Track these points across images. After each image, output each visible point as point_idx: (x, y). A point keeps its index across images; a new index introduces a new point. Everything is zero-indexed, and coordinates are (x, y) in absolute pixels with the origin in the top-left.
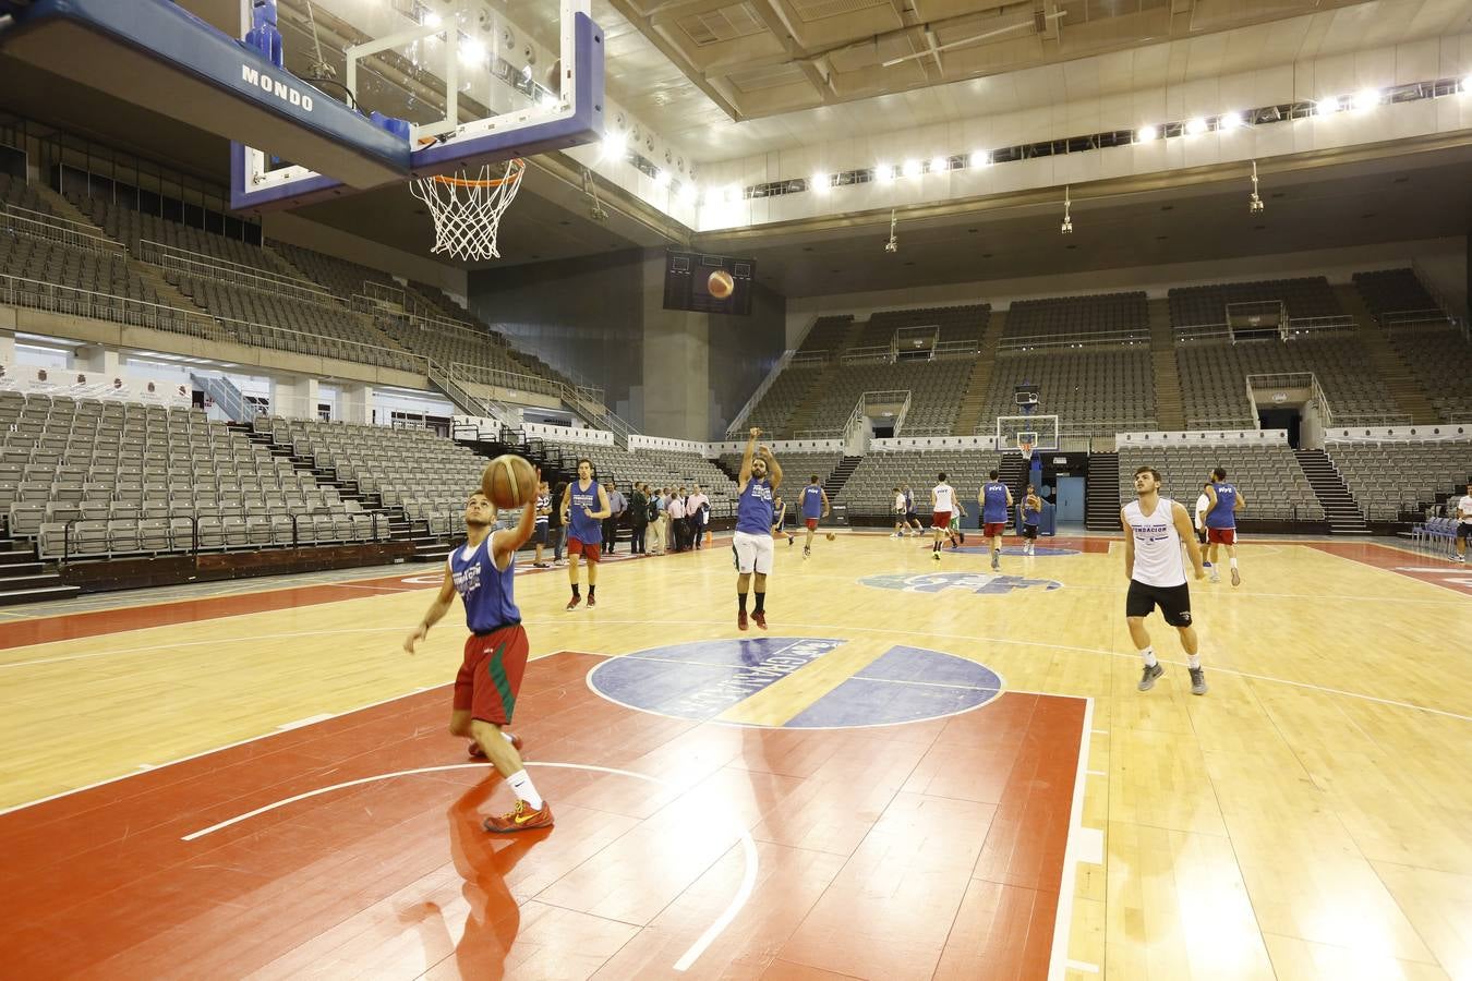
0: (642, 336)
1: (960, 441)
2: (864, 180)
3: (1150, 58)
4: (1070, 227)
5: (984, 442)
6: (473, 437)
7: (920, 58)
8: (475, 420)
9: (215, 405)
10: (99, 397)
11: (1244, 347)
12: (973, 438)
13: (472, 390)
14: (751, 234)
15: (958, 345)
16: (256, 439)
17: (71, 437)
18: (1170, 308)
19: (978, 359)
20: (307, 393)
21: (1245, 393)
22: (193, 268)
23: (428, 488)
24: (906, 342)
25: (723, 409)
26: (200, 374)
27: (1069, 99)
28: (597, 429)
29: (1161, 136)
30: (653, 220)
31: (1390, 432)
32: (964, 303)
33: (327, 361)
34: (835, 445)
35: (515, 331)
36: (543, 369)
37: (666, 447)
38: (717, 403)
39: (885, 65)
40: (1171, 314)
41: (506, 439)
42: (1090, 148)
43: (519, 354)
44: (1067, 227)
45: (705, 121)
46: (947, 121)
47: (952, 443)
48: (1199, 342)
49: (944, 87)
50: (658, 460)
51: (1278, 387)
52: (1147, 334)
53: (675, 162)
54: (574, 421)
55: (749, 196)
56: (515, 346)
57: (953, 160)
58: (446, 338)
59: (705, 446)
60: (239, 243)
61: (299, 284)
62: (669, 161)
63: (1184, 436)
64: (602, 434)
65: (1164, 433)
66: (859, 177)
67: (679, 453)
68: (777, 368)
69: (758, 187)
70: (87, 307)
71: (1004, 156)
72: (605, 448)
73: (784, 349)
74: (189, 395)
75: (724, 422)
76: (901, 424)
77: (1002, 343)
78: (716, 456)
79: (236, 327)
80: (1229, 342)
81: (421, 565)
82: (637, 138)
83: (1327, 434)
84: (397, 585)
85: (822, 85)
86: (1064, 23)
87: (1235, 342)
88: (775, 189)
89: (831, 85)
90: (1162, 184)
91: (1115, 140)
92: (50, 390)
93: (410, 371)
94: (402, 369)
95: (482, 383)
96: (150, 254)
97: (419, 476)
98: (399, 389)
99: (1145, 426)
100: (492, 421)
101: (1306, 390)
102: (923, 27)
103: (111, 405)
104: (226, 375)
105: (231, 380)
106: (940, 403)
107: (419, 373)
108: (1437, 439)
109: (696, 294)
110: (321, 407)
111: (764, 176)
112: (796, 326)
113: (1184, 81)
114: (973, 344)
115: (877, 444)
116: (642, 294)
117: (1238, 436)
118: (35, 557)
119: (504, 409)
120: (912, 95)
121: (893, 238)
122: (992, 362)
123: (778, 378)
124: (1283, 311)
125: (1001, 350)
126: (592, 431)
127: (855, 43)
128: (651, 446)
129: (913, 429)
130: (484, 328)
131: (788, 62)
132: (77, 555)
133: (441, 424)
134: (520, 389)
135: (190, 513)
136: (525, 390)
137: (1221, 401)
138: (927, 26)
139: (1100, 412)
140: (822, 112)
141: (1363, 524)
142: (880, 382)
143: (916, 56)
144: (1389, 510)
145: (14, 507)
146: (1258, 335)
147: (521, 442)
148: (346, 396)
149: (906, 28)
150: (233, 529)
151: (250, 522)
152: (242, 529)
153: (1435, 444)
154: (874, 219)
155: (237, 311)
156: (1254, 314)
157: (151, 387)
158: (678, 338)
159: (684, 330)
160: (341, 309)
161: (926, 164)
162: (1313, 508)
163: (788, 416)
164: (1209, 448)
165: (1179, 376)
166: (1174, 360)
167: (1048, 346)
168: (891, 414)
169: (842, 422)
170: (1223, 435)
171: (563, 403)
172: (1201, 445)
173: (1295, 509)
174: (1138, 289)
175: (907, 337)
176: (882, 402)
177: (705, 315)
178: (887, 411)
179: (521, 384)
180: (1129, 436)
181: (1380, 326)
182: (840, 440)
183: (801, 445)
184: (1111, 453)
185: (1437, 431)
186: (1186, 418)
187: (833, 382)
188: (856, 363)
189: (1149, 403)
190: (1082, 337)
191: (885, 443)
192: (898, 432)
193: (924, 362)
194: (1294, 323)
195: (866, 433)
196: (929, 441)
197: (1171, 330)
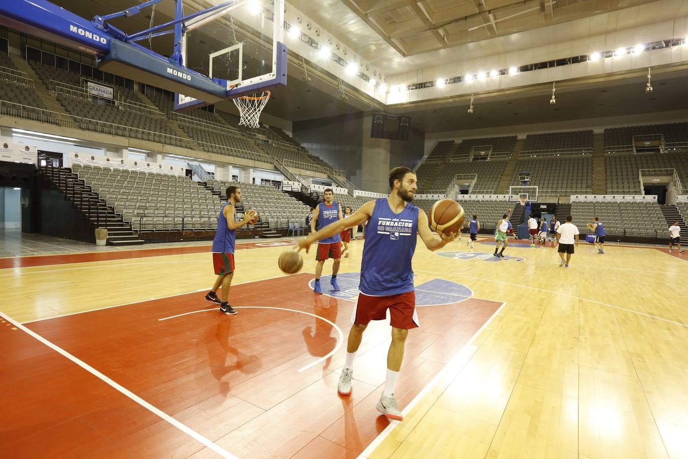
0: (362, 149)
1: (497, 197)
2: (460, 81)
3: (599, 20)
4: (554, 101)
6: (290, 189)
7: (486, 26)
8: (291, 183)
9: (196, 175)
10: (154, 172)
11: (640, 156)
12: (504, 195)
13: (292, 170)
14: (409, 105)
15: (500, 154)
16: (208, 188)
17: (144, 186)
18: (604, 138)
19: (509, 161)
20: (228, 171)
21: (638, 178)
22: (189, 122)
23: (270, 209)
24: (477, 153)
26: (191, 163)
27: (557, 42)
28: (341, 187)
29: (602, 57)
32: (505, 135)
33: (236, 158)
34: (441, 197)
35: (311, 146)
36: (321, 162)
37: (369, 196)
39: (469, 30)
40: (604, 140)
41: (304, 190)
42: (567, 64)
43: (312, 156)
44: (553, 101)
45: (390, 57)
46: (498, 54)
47: (494, 197)
48: (618, 154)
49: (497, 38)
51: (656, 175)
52: (591, 149)
53: (378, 75)
54: (333, 184)
55: (409, 89)
56: (310, 152)
57: (501, 71)
58: (282, 149)
60: (206, 112)
61: (227, 128)
62: (375, 75)
63: (604, 197)
64: (343, 189)
65: (595, 195)
66: (457, 80)
68: (420, 163)
69: (413, 85)
70: (151, 137)
71: (525, 69)
72: (344, 195)
73: (423, 156)
74: (185, 171)
76: (472, 188)
77: (521, 153)
79: (203, 145)
80: (633, 154)
81: (265, 239)
82: (362, 65)
83: (678, 198)
84: (254, 246)
85: (441, 39)
86: (555, 7)
87: (636, 154)
88: (421, 86)
89: (445, 39)
90: (601, 80)
91: (579, 60)
92: (138, 169)
93: (267, 162)
94: (265, 162)
95: (296, 167)
96: (174, 117)
97: (267, 204)
98: (263, 170)
99: (586, 192)
100: (298, 183)
101: (670, 177)
102: (487, 13)
103: (158, 175)
104: (200, 164)
105: (201, 165)
106: (490, 180)
107: (271, 163)
109: (385, 132)
110: (234, 176)
111: (415, 80)
112: (429, 145)
113: (616, 30)
114: (507, 154)
115: (461, 197)
116: (363, 131)
117: (632, 198)
118: (130, 229)
119: (304, 179)
120: (483, 43)
121: (471, 107)
122: (516, 162)
123: (420, 167)
124: (663, 139)
125: (520, 156)
126: (339, 188)
127: (456, 21)
128: (364, 195)
129: (477, 191)
130: (298, 145)
131: (426, 31)
132: (144, 229)
133: (277, 184)
135: (182, 215)
136: (313, 171)
138: (489, 12)
139: (564, 185)
140: (442, 51)
142: (464, 170)
143: (484, 25)
145: (125, 211)
146: (648, 150)
147: (309, 192)
148: (243, 172)
149: (480, 13)
150: (196, 222)
151: (203, 220)
152: (200, 222)
154: (464, 98)
155: (204, 139)
156: (647, 140)
157: (172, 168)
158: (377, 150)
159: (379, 146)
160: (242, 137)
161: (488, 73)
163: (423, 184)
164: (616, 203)
165: (606, 170)
166: (604, 162)
167: (543, 155)
168: (468, 184)
169: (446, 186)
170: (624, 197)
171: (328, 176)
172: (612, 201)
173: (656, 233)
174: (589, 129)
175: (478, 150)
176: (464, 179)
177: (389, 140)
178: (466, 183)
179: (312, 169)
180: (577, 197)
182: (444, 195)
183: (427, 196)
184: (568, 204)
186: (607, 189)
187: (443, 169)
188: (454, 161)
189: (589, 182)
190: (559, 151)
191: (464, 196)
192: (470, 192)
193: (485, 161)
194: (668, 145)
195: (457, 192)
196: (484, 196)
197: (604, 148)
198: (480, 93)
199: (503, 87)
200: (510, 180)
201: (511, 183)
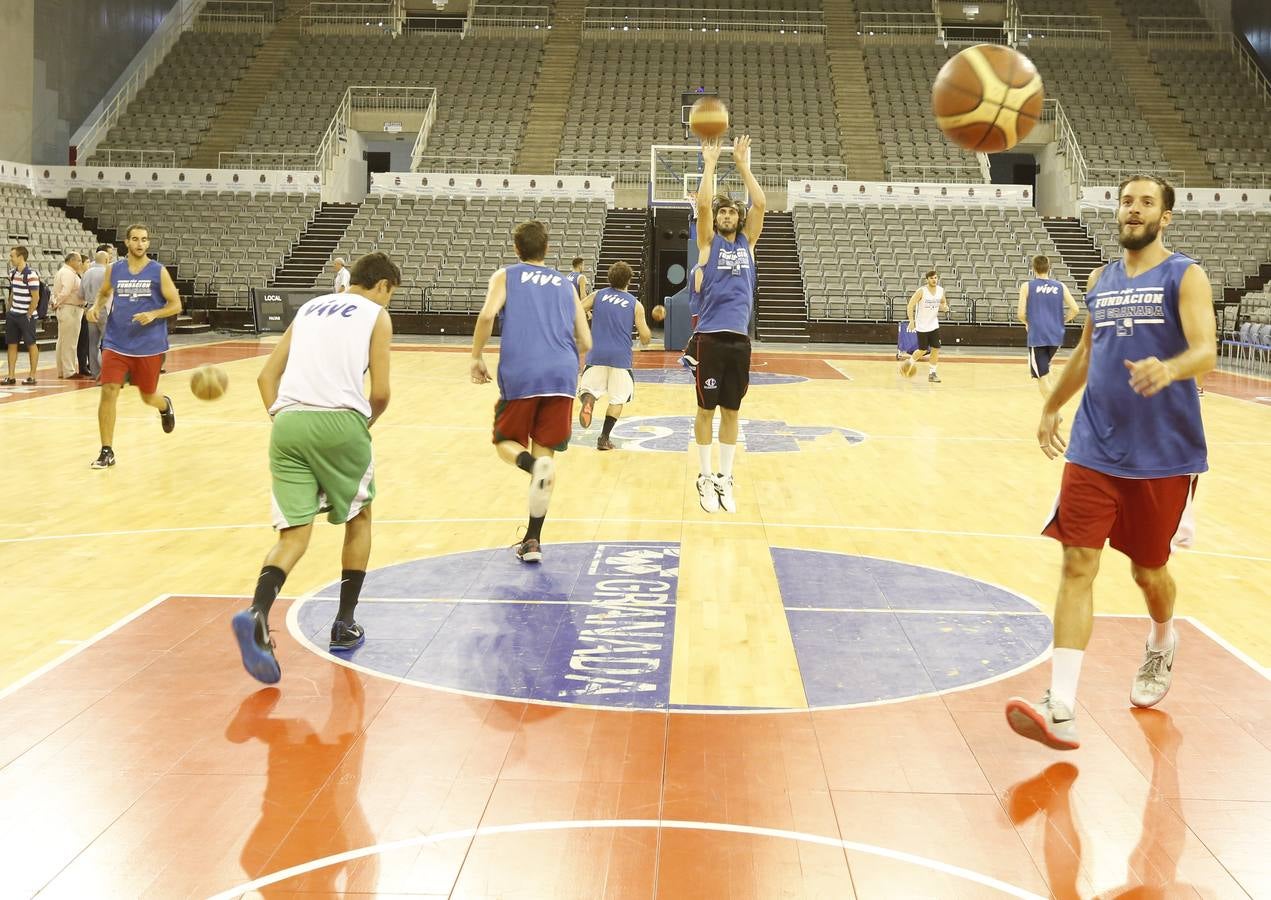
1: (533, 184)
5: (573, 187)
12: (555, 178)
15: (513, 12)
19: (550, 40)
25: (61, 99)
34: (303, 181)
38: (50, 85)
47: (519, 185)
52: (819, 18)
59: (35, 171)
63: (890, 190)
65: (860, 183)
75: (63, 126)
76: (421, 146)
77: (588, 14)
78: (60, 193)
80: (938, 42)
83: (1081, 196)
87: (946, 45)
99: (829, 169)
101: (1047, 126)
106: (489, 114)
108: (1218, 209)
114: (538, 13)
115: (382, 182)
117: (965, 192)
122: (575, 47)
123: (174, 48)
125: (588, 26)
129: (445, 157)
142: (376, 69)
153: (1216, 215)
156: (970, 1)
163: (203, 123)
164: (926, 210)
165: (871, 92)
166: (862, 64)
168: (400, 129)
169: (311, 138)
170: (944, 191)
172: (914, 206)
176: (383, 106)
178: (392, 123)
180: (808, 186)
181: (1135, 37)
182: (313, 174)
183: (236, 178)
184: (780, 213)
185: (1217, 197)
186: (886, 161)
187: (286, 62)
188: (328, 30)
189: (831, 135)
190: (718, 16)
191: (398, 181)
192: (416, 162)
193: (453, 38)
194: (1026, 22)
195: (353, 163)
196: (479, 182)
197: (853, 16)
200: (565, 120)
201: (572, 128)
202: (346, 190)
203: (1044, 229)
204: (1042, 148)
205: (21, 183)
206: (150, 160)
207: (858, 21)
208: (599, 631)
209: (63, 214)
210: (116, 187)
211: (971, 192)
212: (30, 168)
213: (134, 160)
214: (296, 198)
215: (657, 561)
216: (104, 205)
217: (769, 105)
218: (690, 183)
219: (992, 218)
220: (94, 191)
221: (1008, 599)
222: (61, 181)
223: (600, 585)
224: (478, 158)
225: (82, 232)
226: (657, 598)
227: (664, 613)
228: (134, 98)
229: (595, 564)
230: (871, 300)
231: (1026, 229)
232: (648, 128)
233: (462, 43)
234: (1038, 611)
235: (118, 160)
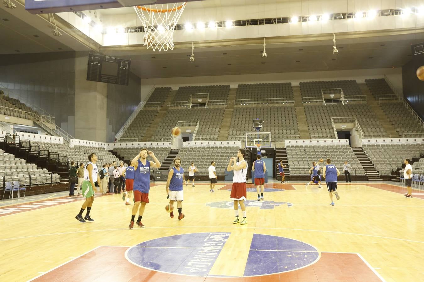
0: (75, 92)
1: (221, 143)
2: (180, 29)
4: (266, 55)
5: (231, 143)
11: (329, 106)
12: (227, 142)
14: (129, 49)
15: (217, 102)
18: (300, 90)
19: (226, 108)
21: (331, 125)
24: (195, 100)
25: (113, 127)
28: (53, 135)
29: (300, 21)
30: (82, 39)
31: (384, 141)
32: (218, 84)
34: (167, 144)
36: (22, 106)
37: (88, 145)
38: (110, 124)
40: (301, 92)
42: (272, 23)
43: (9, 98)
44: (264, 55)
46: (215, 7)
48: (312, 104)
50: (85, 151)
51: (342, 122)
52: (293, 100)
54: (39, 132)
55: (127, 31)
56: (6, 94)
57: (218, 23)
59: (106, 144)
63: (311, 141)
65: (303, 140)
66: (177, 27)
67: (95, 148)
68: (138, 109)
69: (132, 28)
71: (239, 23)
72: (60, 145)
73: (140, 101)
75: (113, 133)
76: (195, 135)
77: (235, 101)
78: (112, 149)
80: (323, 104)
83: (362, 141)
87: (325, 104)
88: (140, 29)
90: (300, 40)
91: (283, 21)
99: (295, 137)
101: (352, 124)
106: (211, 126)
108: (400, 143)
109: (103, 74)
111: (134, 23)
112: (146, 91)
114: (223, 102)
115: (186, 144)
116: (75, 72)
121: (193, 55)
122: (232, 110)
123: (138, 114)
124: (342, 93)
125: (235, 104)
126: (49, 136)
128: (82, 144)
129: (201, 137)
134: (11, 115)
136: (14, 116)
137: (323, 127)
141: (379, 176)
142: (185, 117)
144: (387, 171)
146: (334, 102)
153: (399, 145)
154: (184, 46)
156: (331, 93)
158: (92, 94)
159: (95, 90)
161: (207, 24)
162: (361, 171)
163: (144, 131)
164: (320, 146)
165: (306, 117)
166: (304, 110)
167: (254, 103)
168: (190, 131)
169: (169, 134)
170: (325, 141)
171: (34, 123)
172: (317, 145)
173: (355, 171)
174: (288, 82)
175: (195, 98)
176: (186, 126)
177: (106, 83)
178: (188, 130)
179: (12, 113)
180: (290, 141)
181: (376, 100)
182: (169, 142)
183: (151, 144)
184: (283, 148)
185: (399, 140)
186: (310, 134)
187: (164, 116)
188: (173, 108)
189: (296, 128)
190: (267, 100)
191: (189, 143)
192: (194, 139)
193: (203, 109)
194: (346, 98)
195: (179, 139)
196: (208, 143)
197: (302, 98)
198: (200, 42)
199: (221, 38)
200: (230, 127)
201: (231, 129)
202: (178, 146)
203: (352, 150)
204: (351, 129)
205: (103, 147)
206: (132, 141)
207: (302, 100)
208: (199, 256)
209: (112, 154)
210: (124, 147)
211: (332, 141)
212: (105, 143)
213: (128, 141)
214: (165, 148)
215: (223, 237)
216: (122, 152)
217: (280, 122)
218: (255, 141)
219: (338, 148)
220: (119, 148)
221: (310, 247)
222: (112, 146)
223: (206, 244)
224: (208, 137)
225: (116, 158)
226: (218, 247)
227: (218, 251)
228: (129, 126)
229: (207, 238)
230: (306, 170)
231: (347, 150)
232: (246, 128)
233: (205, 110)
234: (317, 251)
235: (125, 141)
